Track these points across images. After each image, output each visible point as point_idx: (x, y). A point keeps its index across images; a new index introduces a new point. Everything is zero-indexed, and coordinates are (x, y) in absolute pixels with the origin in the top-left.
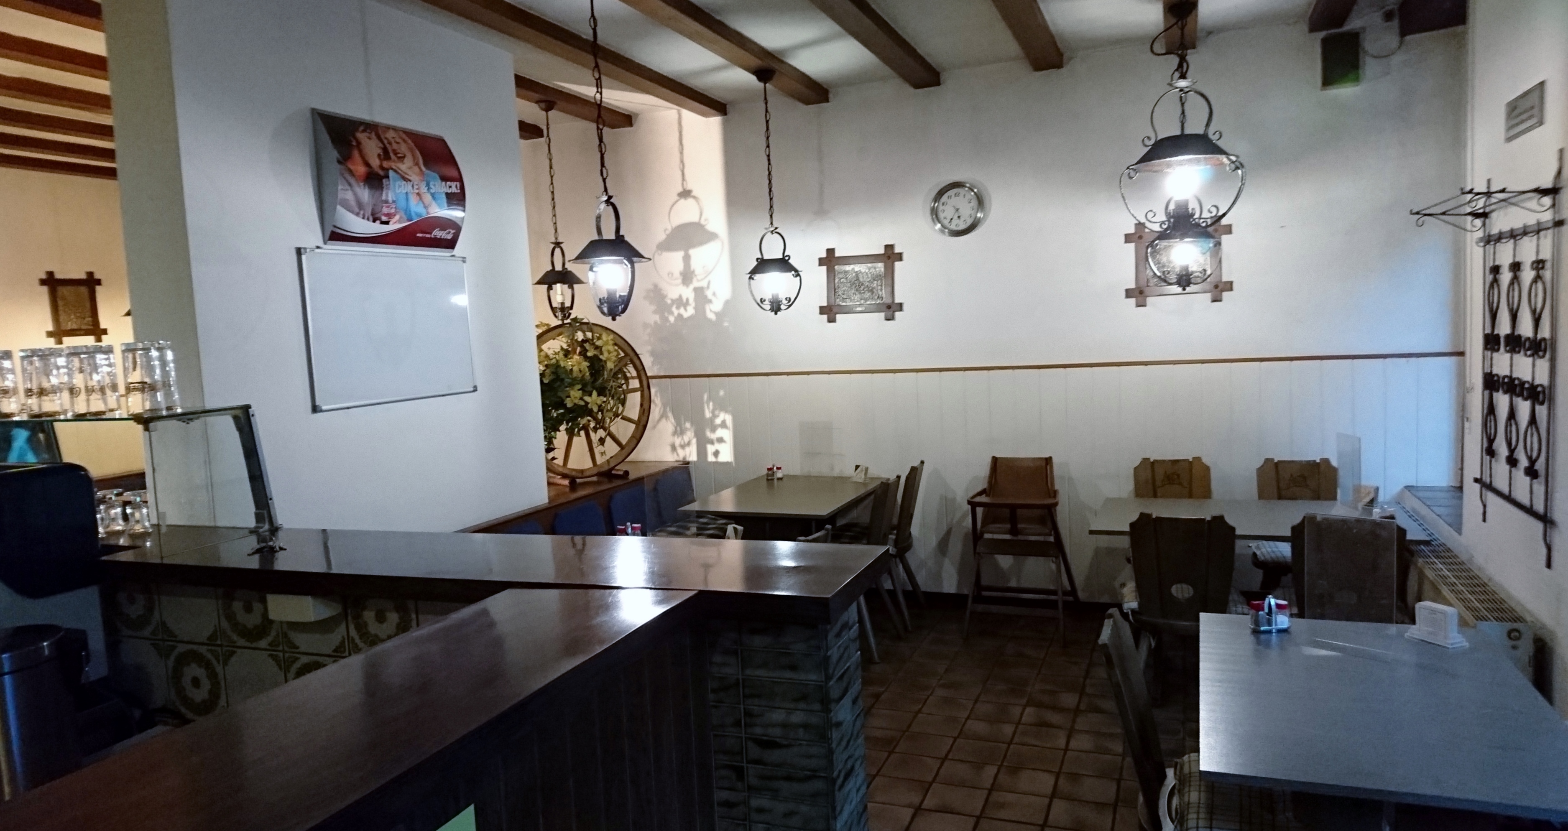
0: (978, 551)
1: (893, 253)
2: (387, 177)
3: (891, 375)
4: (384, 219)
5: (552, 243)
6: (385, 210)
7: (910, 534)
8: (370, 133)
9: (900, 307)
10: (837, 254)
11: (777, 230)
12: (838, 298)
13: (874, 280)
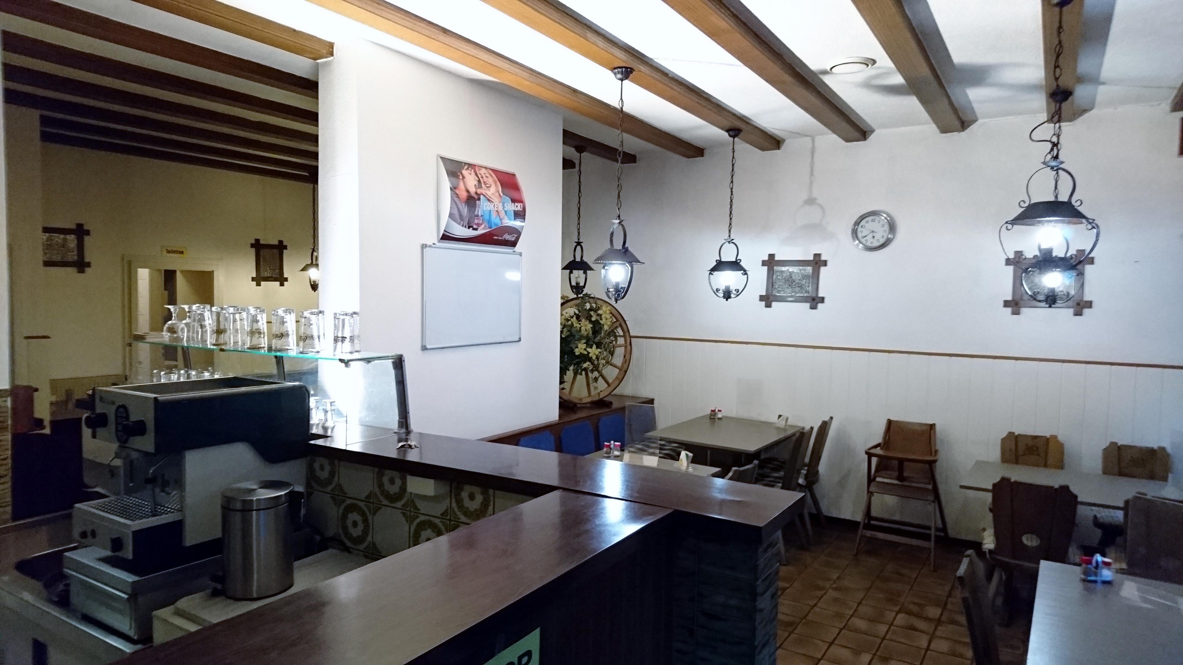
0: (871, 490)
1: (820, 260)
2: (479, 199)
3: (812, 350)
4: (475, 226)
5: (576, 242)
6: (476, 221)
7: (818, 471)
8: (471, 170)
9: (822, 300)
10: (777, 258)
11: (733, 241)
12: (774, 290)
13: (804, 279)
